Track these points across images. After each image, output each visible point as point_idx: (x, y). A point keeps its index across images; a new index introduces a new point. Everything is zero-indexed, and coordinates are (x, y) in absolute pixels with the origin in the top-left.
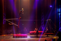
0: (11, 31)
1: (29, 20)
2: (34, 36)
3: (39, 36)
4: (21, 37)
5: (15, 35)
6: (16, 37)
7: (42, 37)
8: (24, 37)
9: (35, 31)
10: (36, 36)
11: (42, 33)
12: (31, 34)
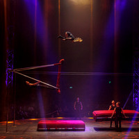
0: (31, 109)
2: (107, 125)
3: (123, 126)
4: (66, 128)
5: (44, 122)
6: (49, 128)
7: (134, 130)
8: (75, 128)
11: (133, 115)
12: (98, 119)
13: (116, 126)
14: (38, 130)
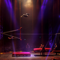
0: (10, 48)
1: (33, 34)
2: (39, 54)
3: (45, 54)
4: (23, 55)
5: (15, 53)
6: (17, 55)
7: (49, 56)
8: (27, 55)
9: (41, 48)
10: (42, 54)
11: (49, 50)
12: (35, 52)
13: (43, 54)
14: (13, 56)
